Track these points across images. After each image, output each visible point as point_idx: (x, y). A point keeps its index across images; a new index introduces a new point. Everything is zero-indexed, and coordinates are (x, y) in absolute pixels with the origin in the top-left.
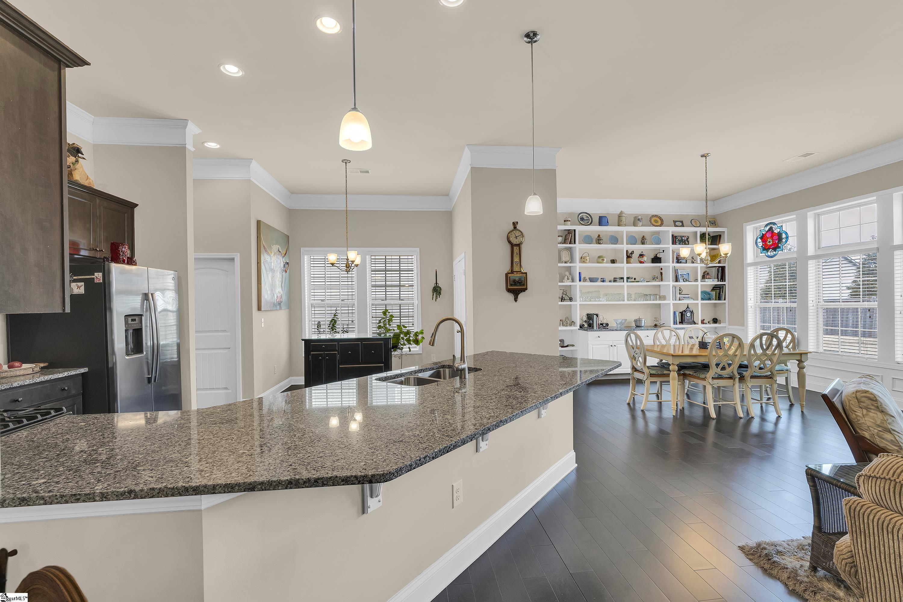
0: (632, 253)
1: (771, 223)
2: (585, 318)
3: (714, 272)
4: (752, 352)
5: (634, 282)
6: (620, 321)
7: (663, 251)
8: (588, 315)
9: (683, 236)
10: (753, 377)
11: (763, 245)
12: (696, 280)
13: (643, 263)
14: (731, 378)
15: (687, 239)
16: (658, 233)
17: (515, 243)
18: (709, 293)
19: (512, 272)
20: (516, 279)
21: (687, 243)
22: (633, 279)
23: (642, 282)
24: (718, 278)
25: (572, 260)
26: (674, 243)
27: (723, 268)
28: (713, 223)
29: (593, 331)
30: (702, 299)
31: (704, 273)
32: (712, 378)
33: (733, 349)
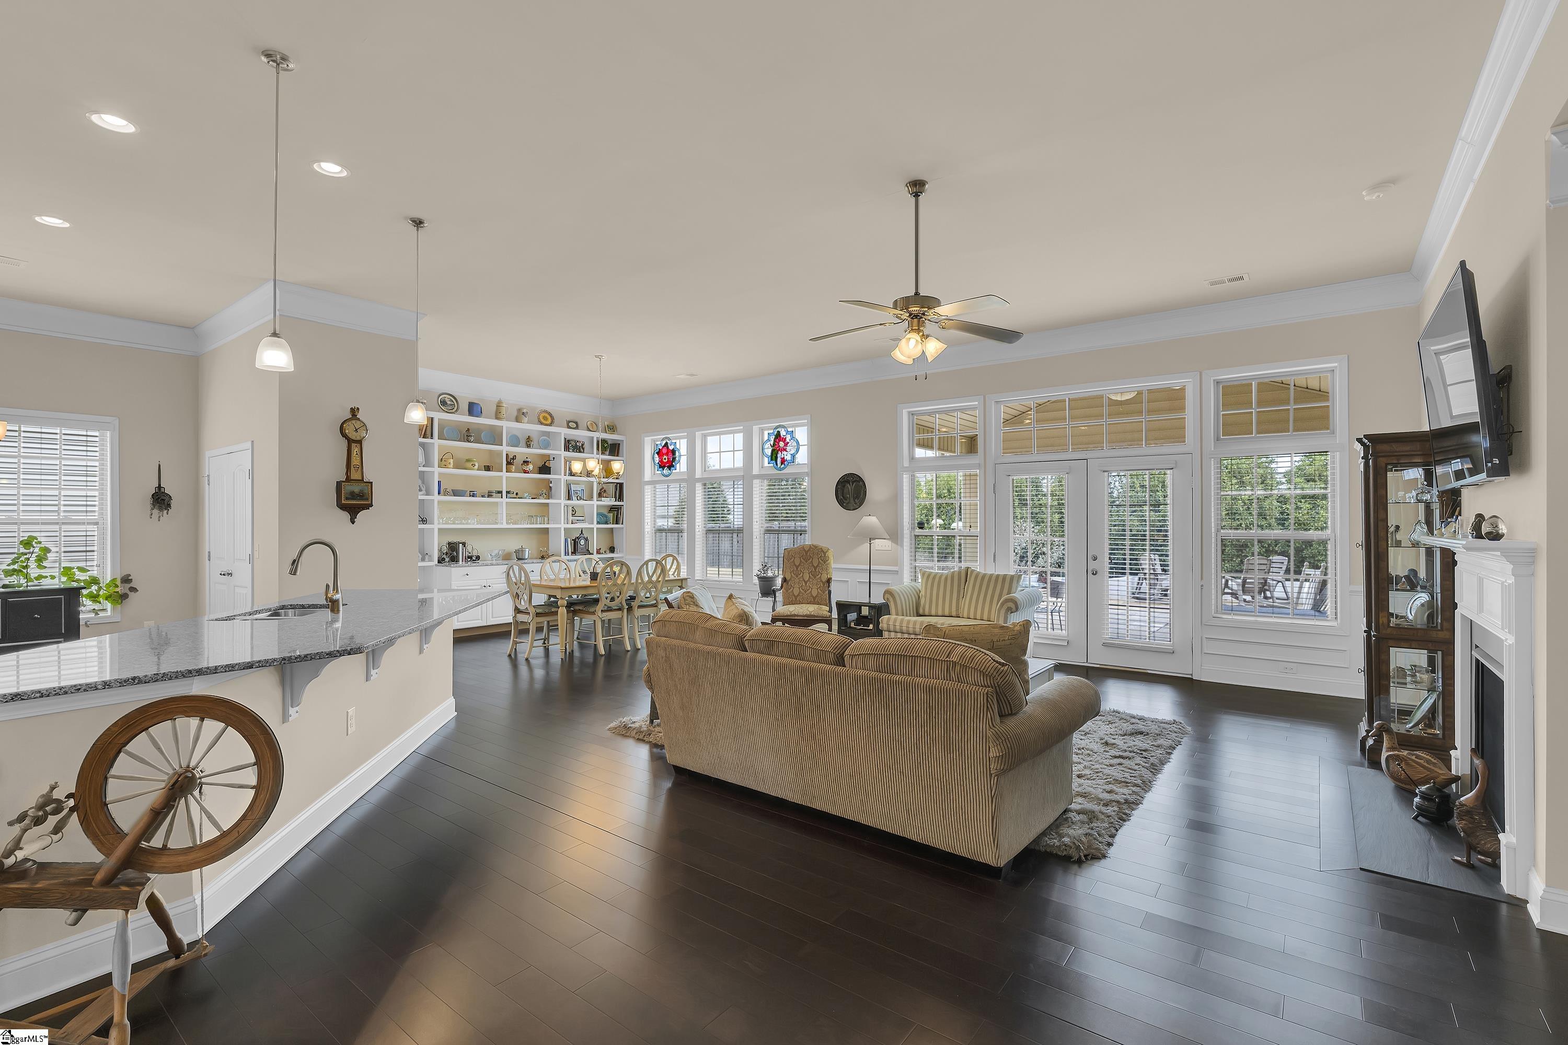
0: (514, 458)
1: (666, 438)
2: (445, 550)
3: (611, 489)
4: (640, 581)
5: (516, 498)
6: (496, 552)
7: (554, 458)
8: (449, 544)
9: (577, 441)
10: (640, 607)
11: (659, 461)
12: (591, 498)
13: (528, 473)
14: (619, 609)
15: (583, 445)
16: (547, 434)
17: (354, 438)
18: (605, 515)
19: (348, 479)
20: (355, 491)
21: (582, 450)
22: (515, 493)
23: (525, 498)
24: (615, 497)
25: (428, 463)
26: (567, 448)
27: (621, 485)
28: (612, 428)
29: (459, 567)
30: (598, 523)
31: (601, 490)
32: (602, 611)
33: (622, 576)
